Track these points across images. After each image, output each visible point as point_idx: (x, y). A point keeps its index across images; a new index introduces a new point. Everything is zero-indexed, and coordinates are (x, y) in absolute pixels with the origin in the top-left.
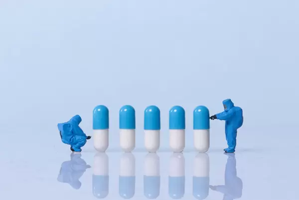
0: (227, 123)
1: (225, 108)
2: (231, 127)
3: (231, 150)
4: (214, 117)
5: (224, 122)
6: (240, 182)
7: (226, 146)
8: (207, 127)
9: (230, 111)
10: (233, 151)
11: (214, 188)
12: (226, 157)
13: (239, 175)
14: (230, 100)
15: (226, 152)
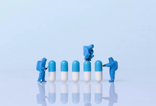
0: (111, 68)
1: (110, 61)
2: (112, 70)
3: (112, 81)
4: (105, 66)
5: (109, 68)
6: (116, 95)
7: (110, 79)
8: (101, 70)
9: (112, 63)
10: (113, 81)
11: (105, 98)
12: (110, 84)
13: (116, 92)
14: (112, 58)
15: (110, 82)
